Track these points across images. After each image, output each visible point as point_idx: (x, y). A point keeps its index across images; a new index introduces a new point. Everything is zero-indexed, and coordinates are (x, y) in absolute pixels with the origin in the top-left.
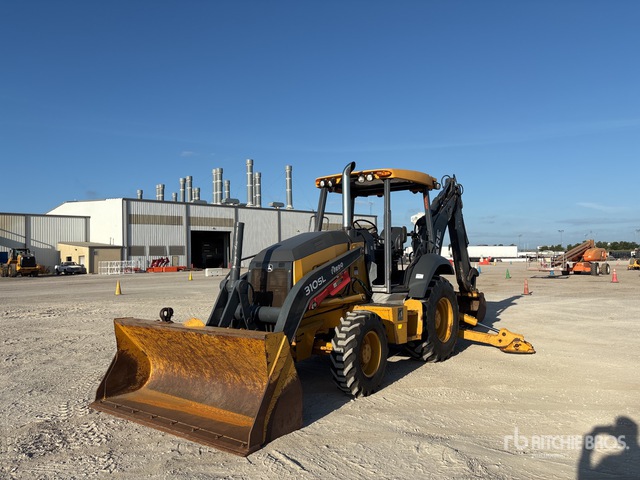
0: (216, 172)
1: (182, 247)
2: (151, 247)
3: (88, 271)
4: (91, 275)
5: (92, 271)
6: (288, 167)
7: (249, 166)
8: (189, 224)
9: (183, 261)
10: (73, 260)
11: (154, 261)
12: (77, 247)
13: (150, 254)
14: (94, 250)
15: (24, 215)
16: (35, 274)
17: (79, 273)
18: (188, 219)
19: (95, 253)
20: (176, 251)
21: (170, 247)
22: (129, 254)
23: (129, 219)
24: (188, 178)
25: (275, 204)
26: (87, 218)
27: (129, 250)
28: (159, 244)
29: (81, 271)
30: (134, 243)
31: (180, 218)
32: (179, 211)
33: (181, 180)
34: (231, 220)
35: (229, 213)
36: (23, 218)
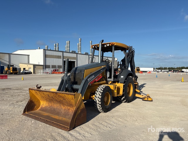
0: (67, 42)
1: (61, 66)
2: (52, 66)
3: (33, 73)
4: (34, 74)
5: (34, 73)
6: (91, 41)
7: (80, 40)
8: (63, 58)
9: (61, 70)
10: (26, 69)
11: (54, 70)
12: (28, 65)
13: (52, 68)
14: (35, 66)
15: (8, 54)
16: (16, 74)
17: (30, 74)
18: (63, 57)
19: (35, 67)
20: (59, 67)
21: (58, 66)
22: (46, 68)
23: (45, 56)
24: (57, 44)
25: (86, 53)
26: (29, 55)
27: (45, 66)
28: (54, 64)
29: (30, 73)
30: (47, 64)
31: (61, 56)
32: (60, 54)
33: (55, 44)
34: (75, 58)
35: (74, 55)
36: (8, 55)
